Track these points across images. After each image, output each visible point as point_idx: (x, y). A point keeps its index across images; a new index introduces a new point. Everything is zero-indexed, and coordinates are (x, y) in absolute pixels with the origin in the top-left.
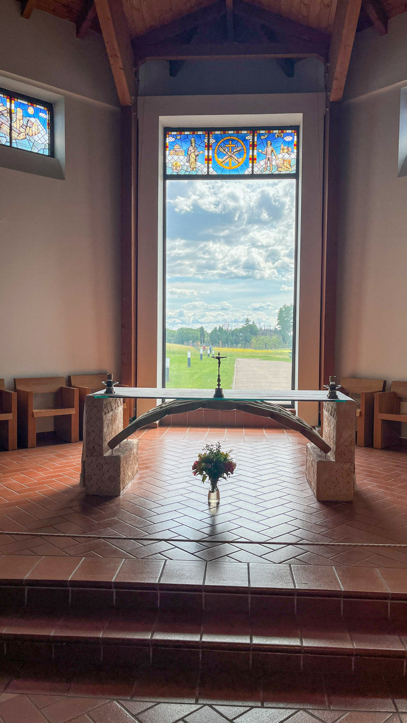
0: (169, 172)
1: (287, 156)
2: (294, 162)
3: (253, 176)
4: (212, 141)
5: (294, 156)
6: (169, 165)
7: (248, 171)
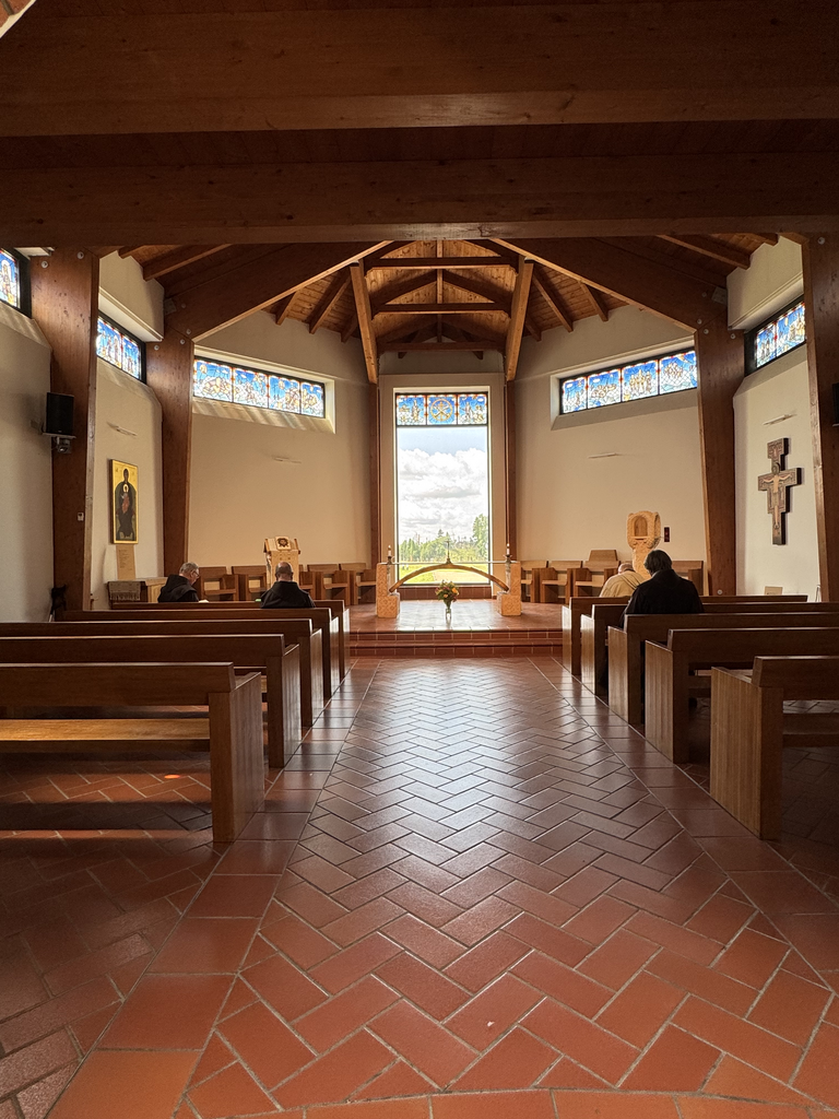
0: (399, 423)
1: (480, 412)
2: (485, 416)
3: (457, 425)
4: (429, 402)
5: (485, 412)
6: (399, 418)
7: (454, 423)
